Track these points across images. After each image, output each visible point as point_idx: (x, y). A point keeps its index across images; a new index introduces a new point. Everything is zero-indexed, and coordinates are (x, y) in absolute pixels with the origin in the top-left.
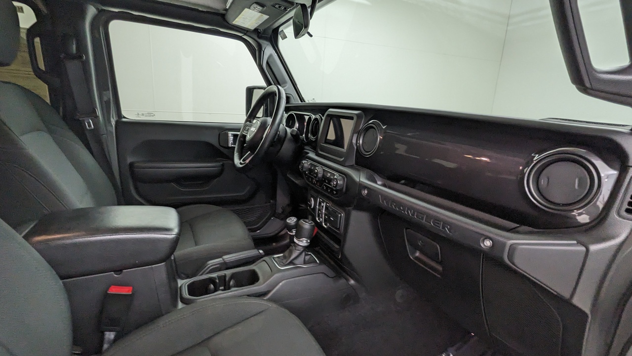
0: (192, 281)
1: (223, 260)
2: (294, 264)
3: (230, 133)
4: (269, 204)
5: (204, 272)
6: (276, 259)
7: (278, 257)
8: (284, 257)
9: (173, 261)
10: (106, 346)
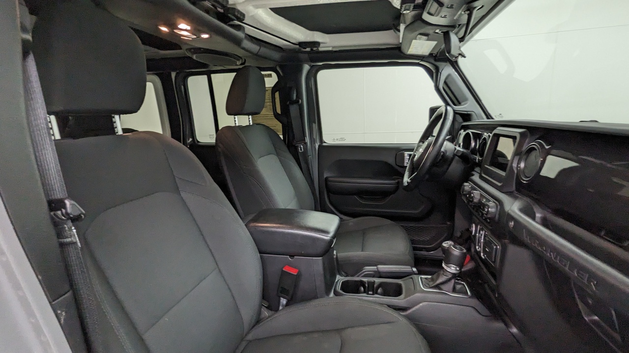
0: (347, 279)
1: (377, 268)
2: (440, 289)
3: (406, 154)
4: (446, 225)
5: (361, 274)
6: (424, 280)
7: (426, 278)
8: (432, 280)
9: (335, 259)
10: (281, 308)
